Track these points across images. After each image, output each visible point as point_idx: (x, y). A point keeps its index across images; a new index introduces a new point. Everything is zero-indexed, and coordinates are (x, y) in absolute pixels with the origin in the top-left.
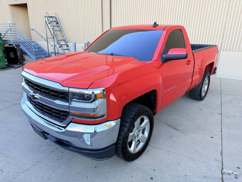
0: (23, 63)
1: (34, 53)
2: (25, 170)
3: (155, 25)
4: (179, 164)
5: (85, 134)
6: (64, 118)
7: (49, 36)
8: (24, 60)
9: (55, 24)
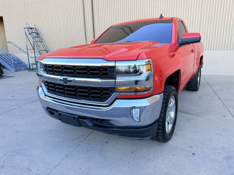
0: (2, 75)
1: (13, 66)
2: (56, 165)
3: (161, 17)
4: (210, 139)
5: (133, 110)
6: (106, 97)
7: (30, 47)
8: (3, 73)
9: (35, 35)
